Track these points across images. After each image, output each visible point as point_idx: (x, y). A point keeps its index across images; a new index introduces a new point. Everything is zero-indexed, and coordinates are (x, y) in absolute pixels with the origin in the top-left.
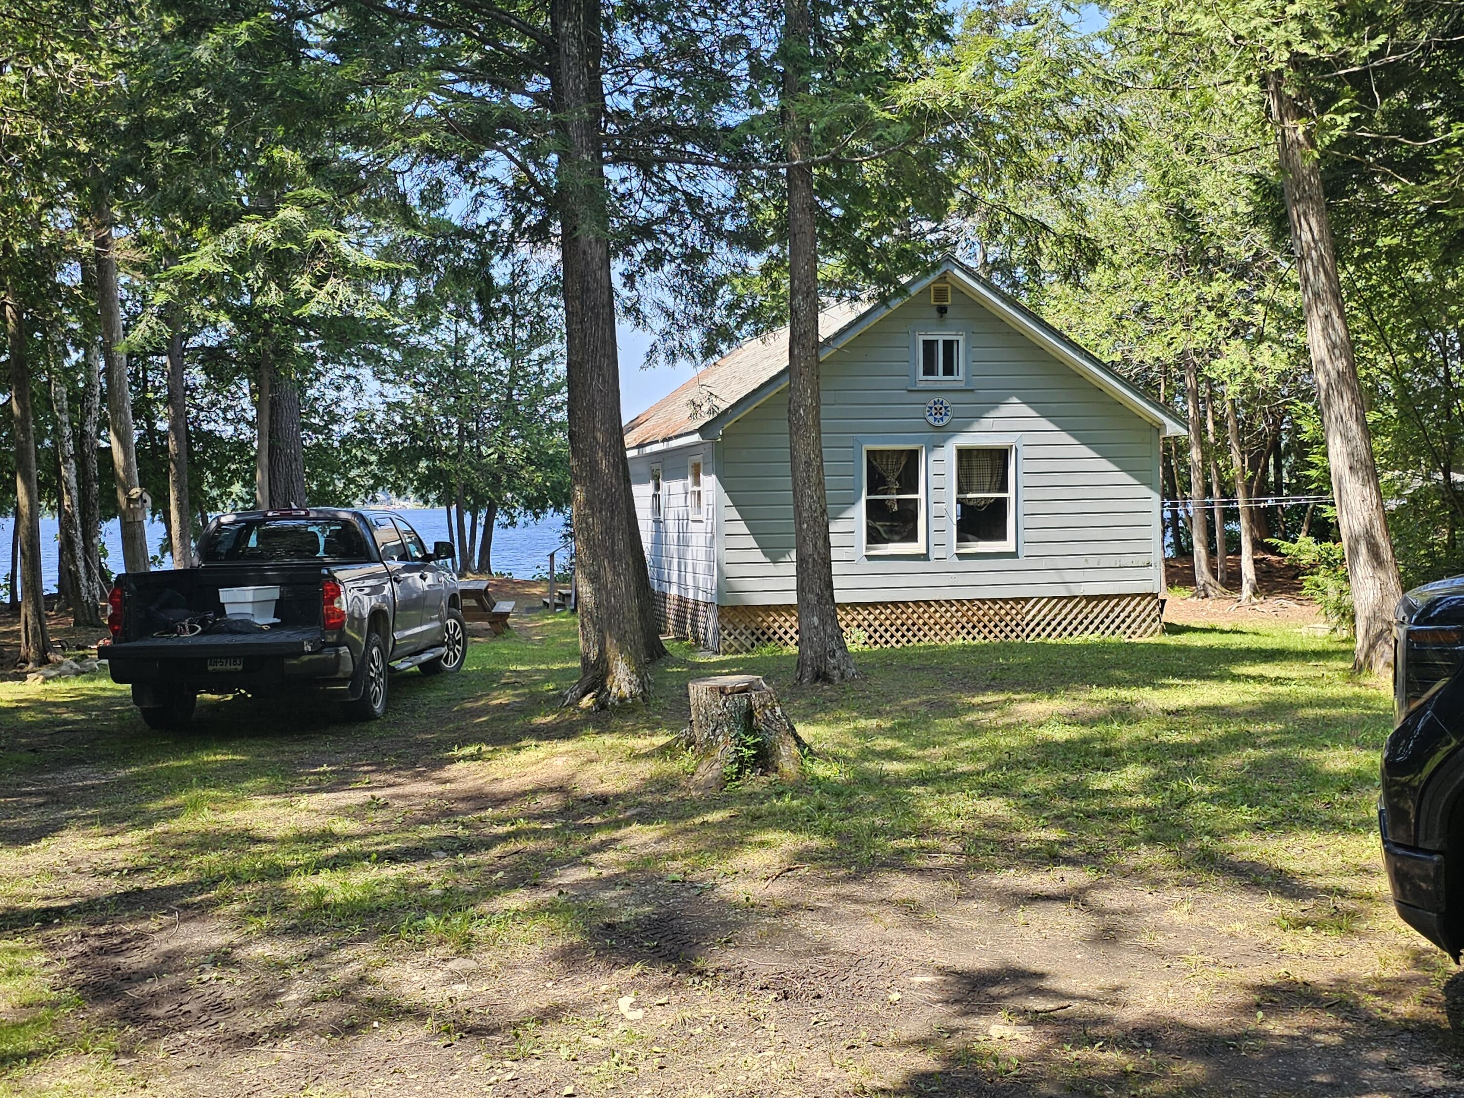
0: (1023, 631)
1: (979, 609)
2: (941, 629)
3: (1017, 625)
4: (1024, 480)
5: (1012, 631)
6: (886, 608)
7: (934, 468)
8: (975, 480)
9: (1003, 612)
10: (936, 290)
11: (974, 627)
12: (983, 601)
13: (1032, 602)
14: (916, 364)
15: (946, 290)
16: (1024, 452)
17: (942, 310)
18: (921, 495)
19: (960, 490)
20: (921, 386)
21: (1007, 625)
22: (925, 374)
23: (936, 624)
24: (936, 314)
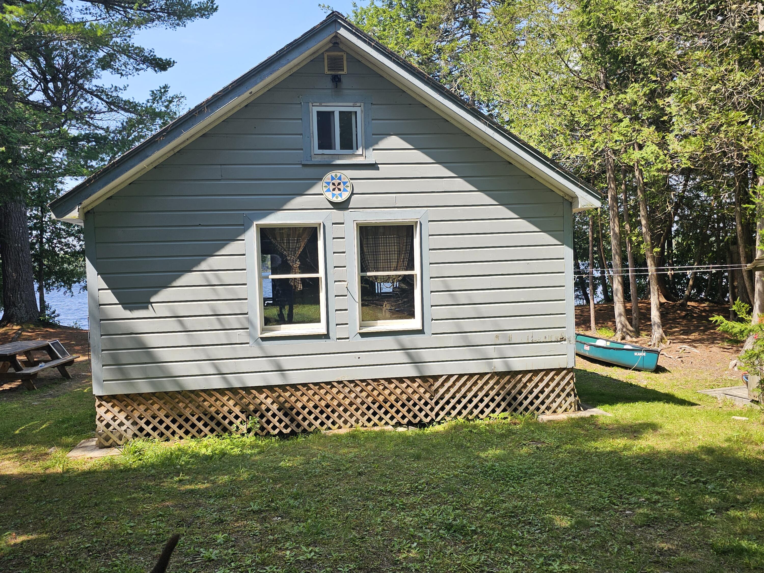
0: (432, 409)
1: (385, 388)
2: (345, 411)
3: (426, 404)
4: (429, 256)
5: (421, 410)
6: (285, 390)
7: (333, 245)
8: (382, 257)
9: (410, 390)
10: (329, 58)
11: (380, 407)
12: (389, 380)
13: (441, 380)
14: (310, 137)
15: (341, 58)
16: (429, 228)
17: (336, 80)
18: (321, 274)
19: (364, 268)
20: (317, 160)
21: (415, 405)
22: (320, 148)
23: (339, 405)
24: (329, 84)
